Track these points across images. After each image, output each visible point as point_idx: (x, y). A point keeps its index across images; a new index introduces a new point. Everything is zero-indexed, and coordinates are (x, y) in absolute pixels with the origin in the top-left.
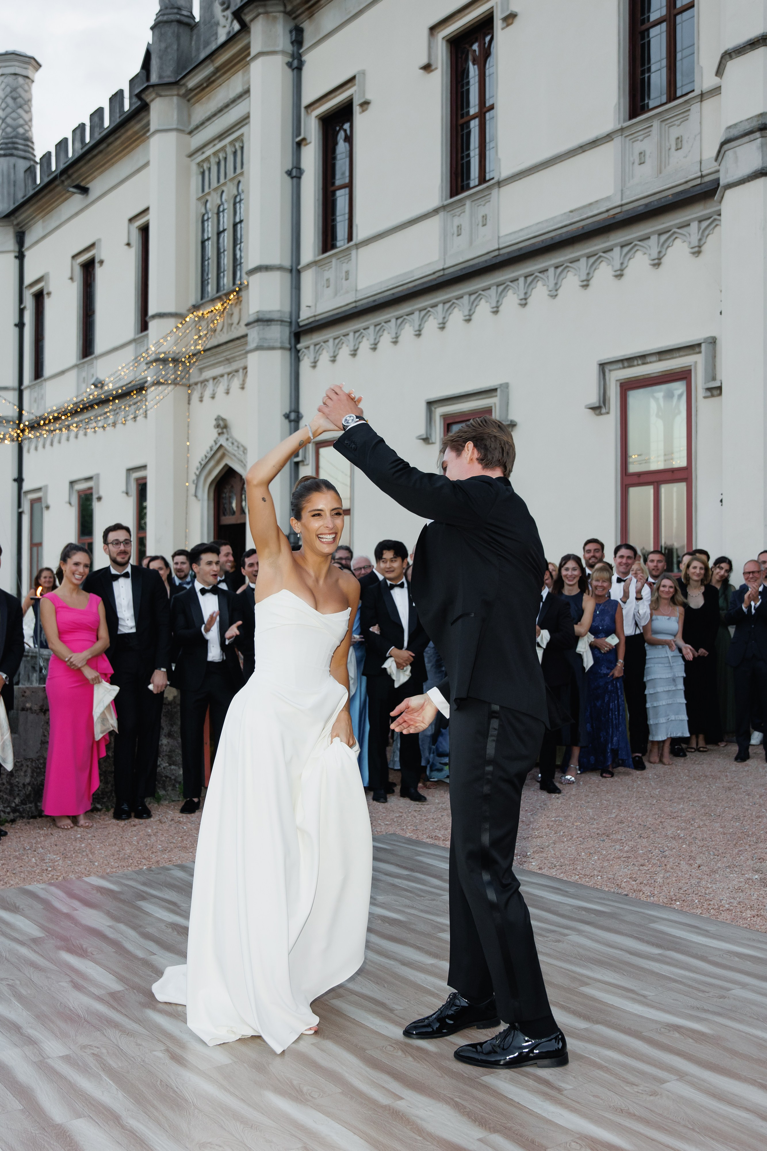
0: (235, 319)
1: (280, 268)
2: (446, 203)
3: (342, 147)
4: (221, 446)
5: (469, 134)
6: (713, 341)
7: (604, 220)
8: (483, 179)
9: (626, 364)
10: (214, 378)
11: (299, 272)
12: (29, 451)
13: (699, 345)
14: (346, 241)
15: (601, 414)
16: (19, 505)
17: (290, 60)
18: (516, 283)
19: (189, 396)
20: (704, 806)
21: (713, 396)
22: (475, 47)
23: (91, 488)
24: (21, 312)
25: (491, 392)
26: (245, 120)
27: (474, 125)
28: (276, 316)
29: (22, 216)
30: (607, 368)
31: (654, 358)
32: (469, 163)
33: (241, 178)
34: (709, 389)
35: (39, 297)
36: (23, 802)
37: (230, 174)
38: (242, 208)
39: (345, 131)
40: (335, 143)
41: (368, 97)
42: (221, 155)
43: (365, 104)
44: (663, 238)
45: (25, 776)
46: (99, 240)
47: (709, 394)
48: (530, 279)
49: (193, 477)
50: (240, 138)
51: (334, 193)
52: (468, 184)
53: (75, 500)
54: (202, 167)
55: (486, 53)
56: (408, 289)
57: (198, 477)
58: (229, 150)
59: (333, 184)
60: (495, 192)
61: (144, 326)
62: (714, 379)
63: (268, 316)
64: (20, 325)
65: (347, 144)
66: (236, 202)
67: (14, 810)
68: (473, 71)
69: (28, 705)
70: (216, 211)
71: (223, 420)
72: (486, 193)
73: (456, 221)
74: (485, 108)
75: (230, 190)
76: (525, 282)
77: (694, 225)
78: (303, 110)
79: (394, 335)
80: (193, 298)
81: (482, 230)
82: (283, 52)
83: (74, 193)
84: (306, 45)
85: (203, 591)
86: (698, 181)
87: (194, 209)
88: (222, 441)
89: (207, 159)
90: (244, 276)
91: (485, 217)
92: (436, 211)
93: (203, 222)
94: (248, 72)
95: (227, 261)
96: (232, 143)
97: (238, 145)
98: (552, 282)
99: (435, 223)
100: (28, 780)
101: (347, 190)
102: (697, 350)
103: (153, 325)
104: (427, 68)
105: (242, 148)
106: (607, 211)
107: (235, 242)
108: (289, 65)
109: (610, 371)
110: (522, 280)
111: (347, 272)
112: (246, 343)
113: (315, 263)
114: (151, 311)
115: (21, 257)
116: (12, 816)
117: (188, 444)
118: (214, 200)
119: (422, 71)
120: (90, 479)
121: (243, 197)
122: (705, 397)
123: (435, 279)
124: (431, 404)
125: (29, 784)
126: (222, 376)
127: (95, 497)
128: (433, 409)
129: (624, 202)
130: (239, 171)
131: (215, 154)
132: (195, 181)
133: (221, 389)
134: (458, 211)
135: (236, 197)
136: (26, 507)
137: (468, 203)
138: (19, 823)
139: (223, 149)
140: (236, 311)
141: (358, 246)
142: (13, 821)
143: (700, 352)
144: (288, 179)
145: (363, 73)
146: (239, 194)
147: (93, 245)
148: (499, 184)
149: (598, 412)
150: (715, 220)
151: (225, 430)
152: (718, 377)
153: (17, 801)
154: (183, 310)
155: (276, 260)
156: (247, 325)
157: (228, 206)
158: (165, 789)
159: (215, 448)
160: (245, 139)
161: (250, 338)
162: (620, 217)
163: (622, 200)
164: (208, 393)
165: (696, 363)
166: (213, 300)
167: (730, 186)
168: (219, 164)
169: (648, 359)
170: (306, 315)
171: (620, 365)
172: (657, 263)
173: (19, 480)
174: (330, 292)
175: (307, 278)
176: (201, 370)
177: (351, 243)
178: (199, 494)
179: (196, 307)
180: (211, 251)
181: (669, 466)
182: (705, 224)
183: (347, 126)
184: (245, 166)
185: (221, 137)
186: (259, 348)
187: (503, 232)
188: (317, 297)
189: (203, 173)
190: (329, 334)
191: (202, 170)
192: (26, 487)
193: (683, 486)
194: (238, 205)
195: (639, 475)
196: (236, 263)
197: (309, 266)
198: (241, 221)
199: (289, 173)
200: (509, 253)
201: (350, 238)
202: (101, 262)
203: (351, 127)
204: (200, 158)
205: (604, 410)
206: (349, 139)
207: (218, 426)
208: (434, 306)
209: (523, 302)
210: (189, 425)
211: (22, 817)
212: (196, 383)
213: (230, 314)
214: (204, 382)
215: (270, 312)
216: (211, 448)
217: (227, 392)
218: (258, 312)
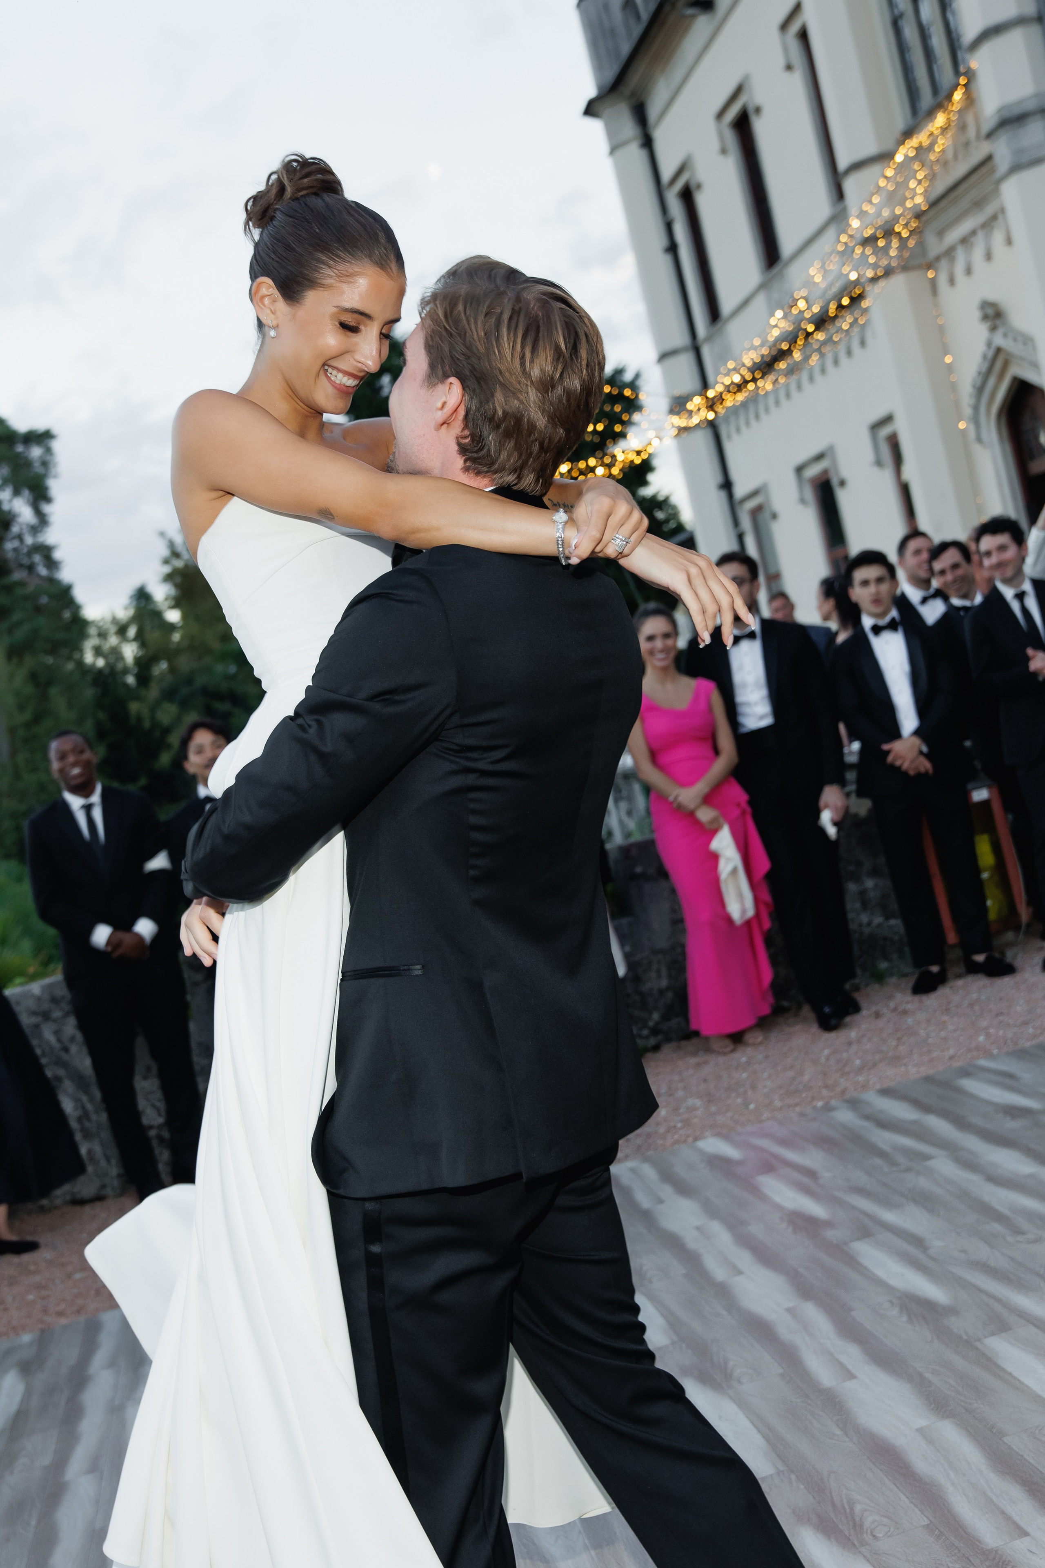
0: (971, 132)
1: (1019, 22)
4: (999, 350)
10: (965, 241)
12: (729, 437)
16: (736, 522)
19: (933, 283)
23: (825, 472)
24: (669, 227)
28: (1031, 105)
29: (634, 79)
35: (687, 196)
36: (665, 1018)
45: (659, 977)
46: (747, 78)
49: (968, 411)
53: (810, 494)
57: (976, 408)
61: (839, 194)
63: (1017, 111)
64: (672, 248)
67: (655, 1031)
69: (639, 870)
71: (993, 305)
80: (900, 118)
83: (693, 17)
85: (877, 630)
88: (999, 340)
90: (969, 52)
95: (938, 42)
100: (664, 983)
103: (850, 185)
112: (994, 169)
114: (843, 163)
115: (648, 143)
116: (652, 1041)
117: (948, 359)
120: (820, 457)
125: (668, 988)
126: (974, 233)
127: (835, 482)
133: (978, 253)
136: (746, 523)
138: (667, 1049)
140: (970, 119)
142: (656, 1048)
147: (739, 91)
151: (998, 322)
153: (656, 1016)
154: (888, 146)
155: (1011, 11)
156: (990, 135)
158: (886, 957)
159: (991, 354)
161: (997, 159)
164: (959, 267)
166: (931, 114)
173: (727, 485)
176: (941, 233)
178: (984, 434)
179: (908, 134)
180: (910, 32)
186: (1016, 168)
192: (740, 491)
202: (758, 110)
207: (985, 317)
210: (942, 330)
211: (669, 1040)
212: (938, 259)
213: (962, 127)
214: (949, 253)
215: (1020, 102)
216: (985, 357)
217: (989, 256)
218: (1000, 110)
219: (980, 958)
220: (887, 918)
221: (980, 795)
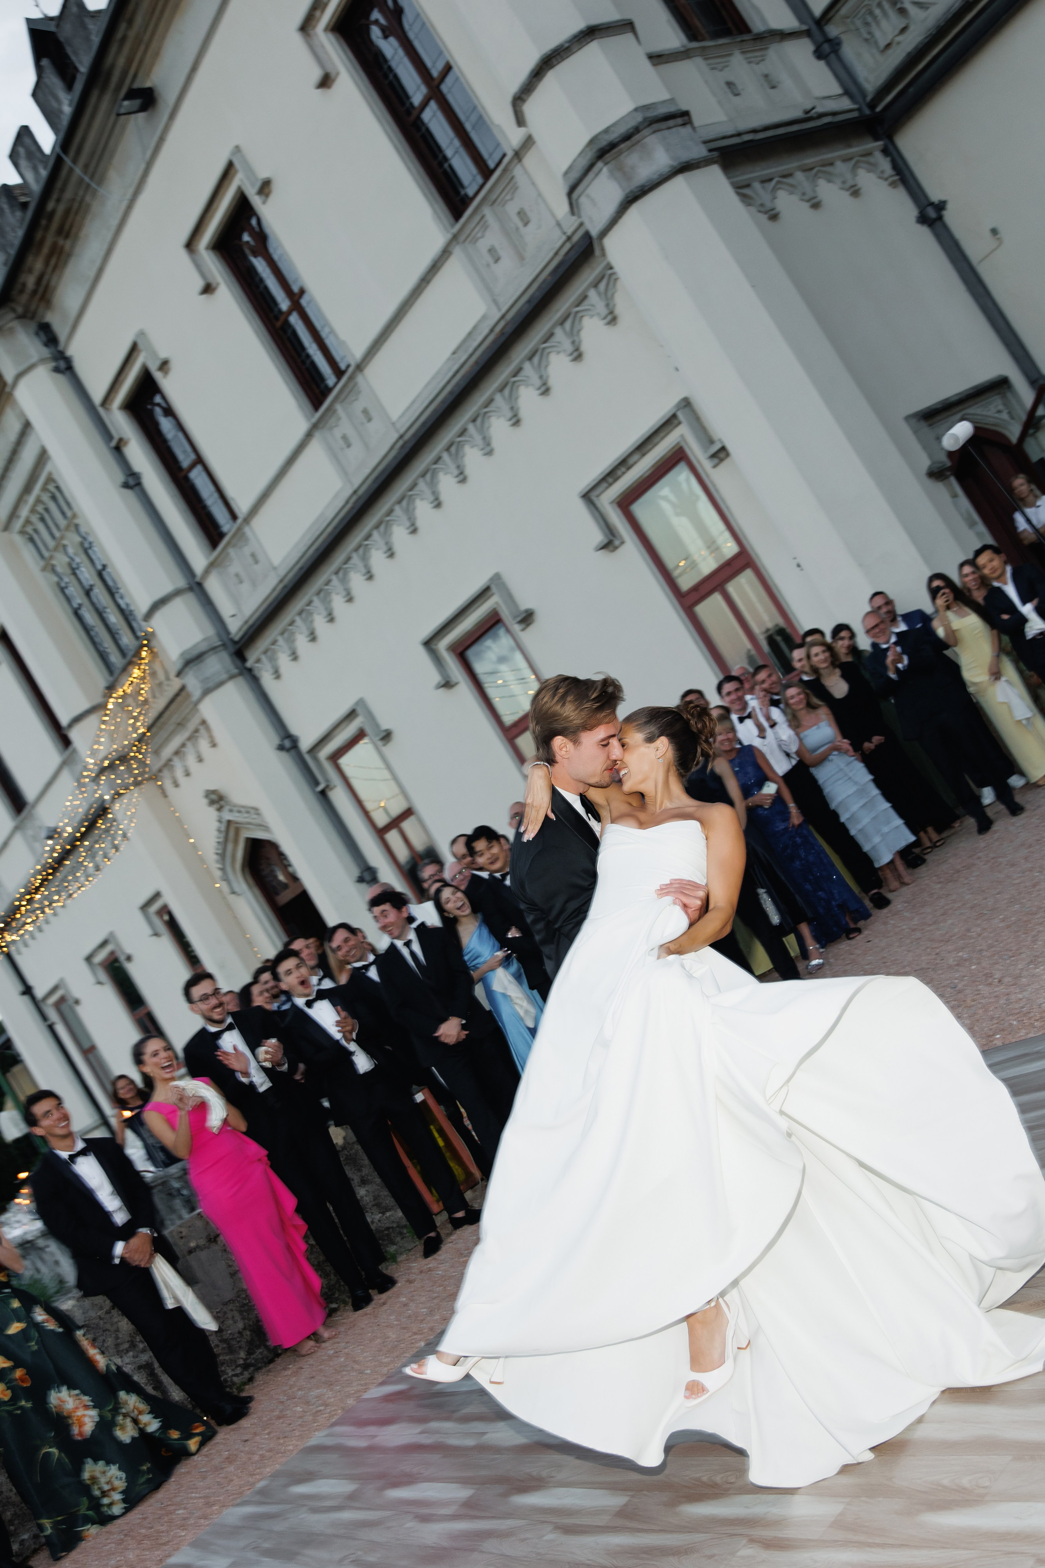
0: (161, 676)
1: (177, 593)
2: (314, 420)
3: (166, 425)
4: (229, 822)
5: (294, 333)
6: (686, 403)
7: (494, 342)
8: (339, 373)
9: (610, 480)
10: (177, 753)
11: (200, 585)
12: (19, 953)
13: (674, 416)
14: (231, 522)
15: (616, 548)
16: (44, 1017)
17: (53, 364)
18: (440, 462)
19: (161, 788)
20: (972, 908)
21: (721, 460)
22: (246, 237)
23: (112, 953)
25: (484, 593)
26: (43, 456)
27: (294, 320)
28: (203, 647)
30: (593, 495)
31: (636, 457)
32: (313, 364)
33: (77, 521)
34: (714, 456)
36: (250, 1353)
37: (62, 523)
38: (96, 553)
39: (158, 405)
40: (156, 425)
41: (163, 355)
42: (40, 508)
43: (164, 365)
44: (568, 325)
47: (716, 461)
48: (453, 449)
49: (218, 873)
50: (50, 479)
51: (187, 479)
52: (326, 386)
53: (103, 976)
54: (27, 533)
55: (262, 237)
56: (330, 534)
57: (223, 869)
58: (46, 498)
59: (180, 469)
60: (359, 379)
61: (66, 742)
62: (712, 442)
63: (196, 652)
65: (170, 418)
66: (86, 548)
67: (246, 1367)
68: (260, 264)
69: (193, 1244)
70: (69, 571)
71: (214, 792)
72: (351, 385)
73: (338, 433)
74: (296, 297)
75: (72, 540)
76: (450, 454)
77: (592, 293)
78: (101, 411)
79: (344, 593)
80: (100, 680)
81: (372, 427)
82: (42, 361)
84: (62, 336)
85: (309, 1004)
86: (568, 246)
87: (44, 583)
88: (227, 816)
89: (28, 522)
90: (143, 624)
91: (365, 412)
92: (309, 435)
93: (62, 590)
94: (15, 403)
95: (114, 619)
96: (44, 489)
97: (51, 487)
98: (478, 439)
99: (315, 448)
100: (240, 1325)
101: (199, 468)
102: (676, 422)
103: (74, 735)
104: (208, 289)
105: (58, 488)
106: (492, 330)
107: (112, 592)
108: (57, 370)
109: (598, 496)
110: (445, 456)
111: (253, 555)
112: (189, 696)
113: (211, 566)
114: (64, 721)
116: (246, 1375)
117: (191, 841)
118: (60, 561)
119: (204, 296)
120: (104, 943)
121: (90, 539)
122: (715, 466)
123: (352, 508)
124: (429, 644)
125: (244, 1329)
126: (183, 745)
127: (122, 958)
128: (434, 647)
129: (504, 310)
130: (69, 514)
131: (33, 511)
132: (28, 553)
133: (191, 760)
134: (332, 421)
135: (82, 544)
136: (53, 1015)
137: (339, 407)
138: (260, 1377)
139: (38, 501)
140: (157, 667)
141: (247, 520)
142: (251, 1379)
143: (680, 423)
144: (128, 492)
145: (142, 333)
146: (85, 538)
148: (360, 367)
149: (611, 548)
150: (611, 275)
151: (222, 803)
152: (715, 438)
153: (242, 1354)
154: (98, 700)
155: (167, 588)
156: (179, 674)
157: (80, 559)
158: (393, 1243)
159: (223, 828)
160: (55, 476)
161: (189, 688)
162: (509, 330)
163: (499, 309)
164: (179, 773)
165: (682, 436)
166: (125, 670)
167: (604, 233)
168: (42, 519)
169: (631, 461)
170: (235, 626)
171: (604, 485)
172: (577, 356)
173: (28, 991)
174: (245, 587)
175: (214, 586)
176: (157, 752)
177: (239, 521)
178: (236, 887)
179: (111, 688)
180: (90, 618)
181: (722, 561)
182: (602, 286)
183: (158, 399)
184: (74, 505)
185: (27, 488)
186: (206, 692)
187: (395, 415)
188: (236, 599)
189: (31, 540)
190: (273, 632)
191: (27, 536)
192: (39, 993)
193: (748, 573)
194: (90, 552)
195: (695, 588)
196: (126, 615)
197: (207, 571)
198: (104, 567)
199: (126, 485)
200: (414, 435)
201: (234, 516)
203: (164, 398)
204: (18, 524)
205: (617, 543)
206: (169, 412)
207: (212, 803)
208: (368, 536)
209: (461, 477)
210: (179, 821)
211: (258, 1369)
212: (160, 771)
213: (153, 674)
214: (168, 764)
215: (195, 646)
216: (219, 831)
217: (200, 760)
218: (182, 654)
219: (460, 1214)
220: (383, 1213)
221: (419, 1097)
